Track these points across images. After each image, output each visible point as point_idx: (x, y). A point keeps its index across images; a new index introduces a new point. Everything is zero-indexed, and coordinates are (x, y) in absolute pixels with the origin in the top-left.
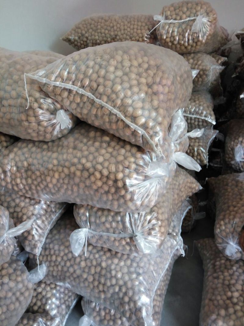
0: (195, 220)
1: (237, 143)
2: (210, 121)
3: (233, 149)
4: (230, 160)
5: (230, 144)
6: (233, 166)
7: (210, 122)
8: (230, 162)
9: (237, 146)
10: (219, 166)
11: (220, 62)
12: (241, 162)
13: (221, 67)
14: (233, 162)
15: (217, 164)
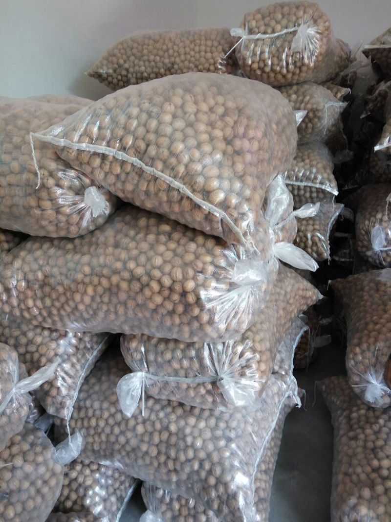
0: (315, 348)
1: (375, 223)
2: (329, 189)
3: (368, 233)
4: (364, 249)
5: (363, 224)
6: (370, 260)
7: (328, 192)
8: (365, 252)
9: (374, 226)
10: (348, 260)
11: (339, 95)
12: (381, 251)
13: (341, 104)
14: (369, 253)
15: (344, 258)
